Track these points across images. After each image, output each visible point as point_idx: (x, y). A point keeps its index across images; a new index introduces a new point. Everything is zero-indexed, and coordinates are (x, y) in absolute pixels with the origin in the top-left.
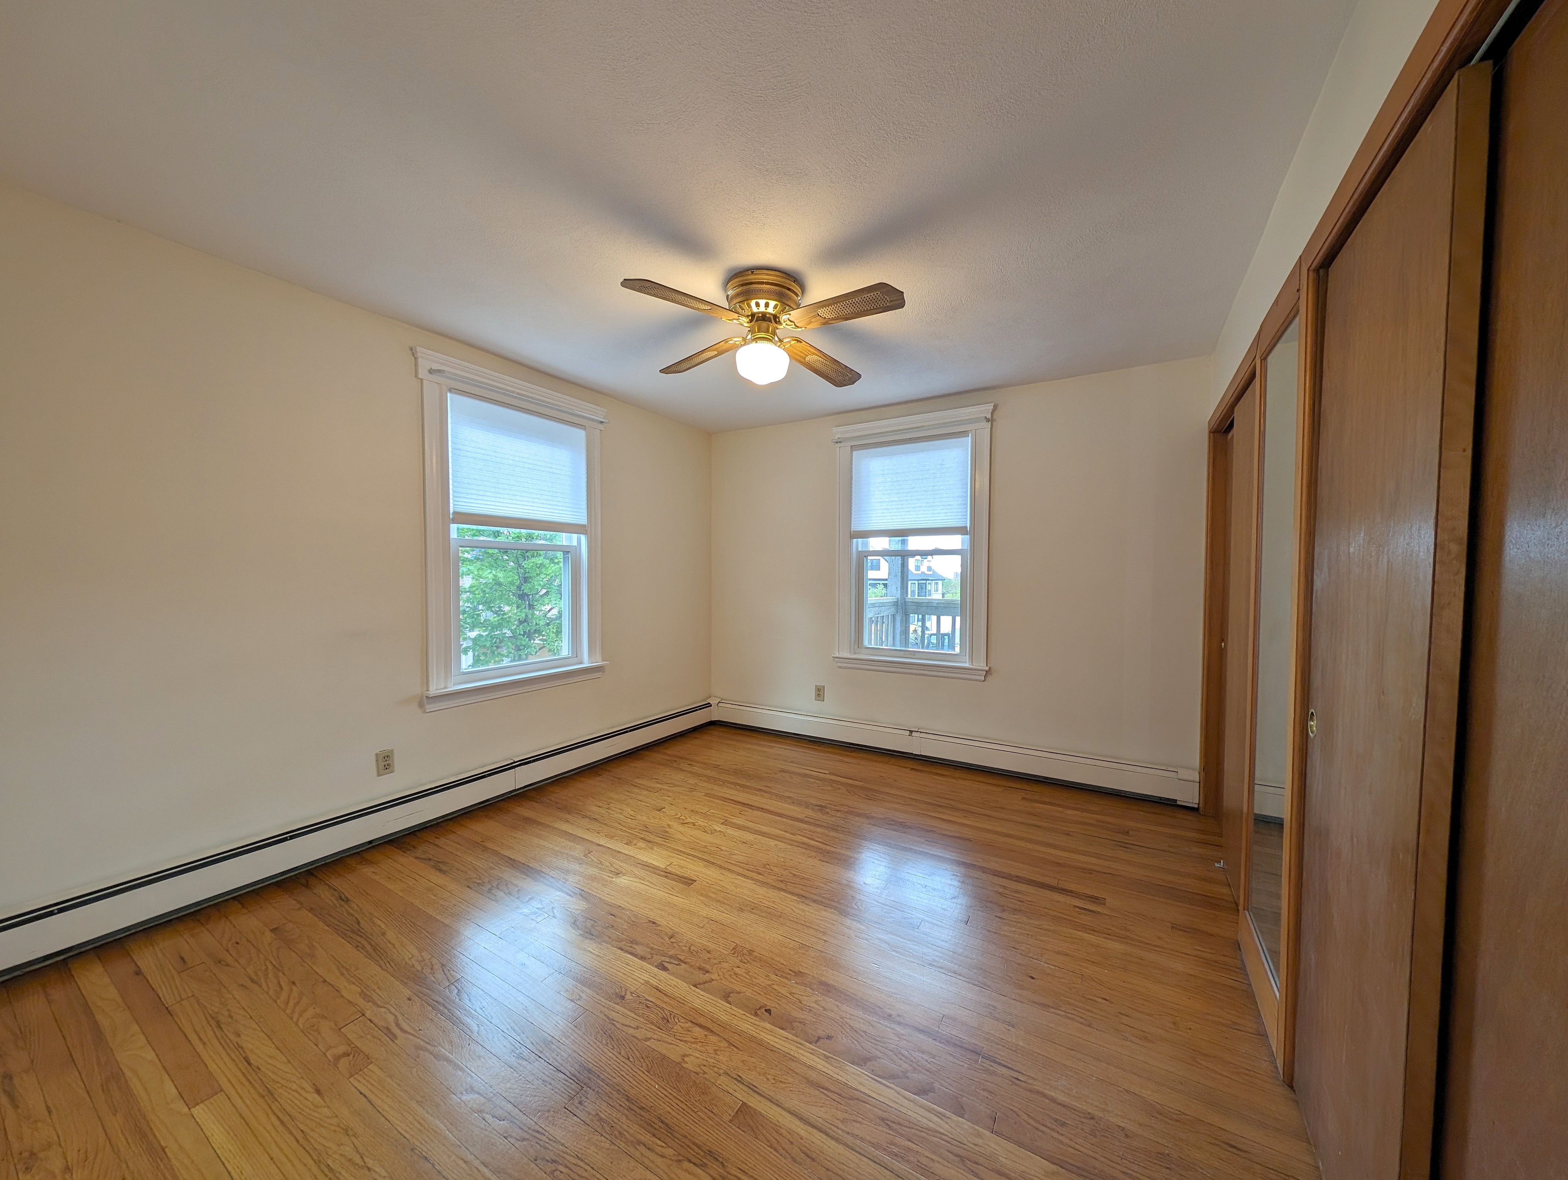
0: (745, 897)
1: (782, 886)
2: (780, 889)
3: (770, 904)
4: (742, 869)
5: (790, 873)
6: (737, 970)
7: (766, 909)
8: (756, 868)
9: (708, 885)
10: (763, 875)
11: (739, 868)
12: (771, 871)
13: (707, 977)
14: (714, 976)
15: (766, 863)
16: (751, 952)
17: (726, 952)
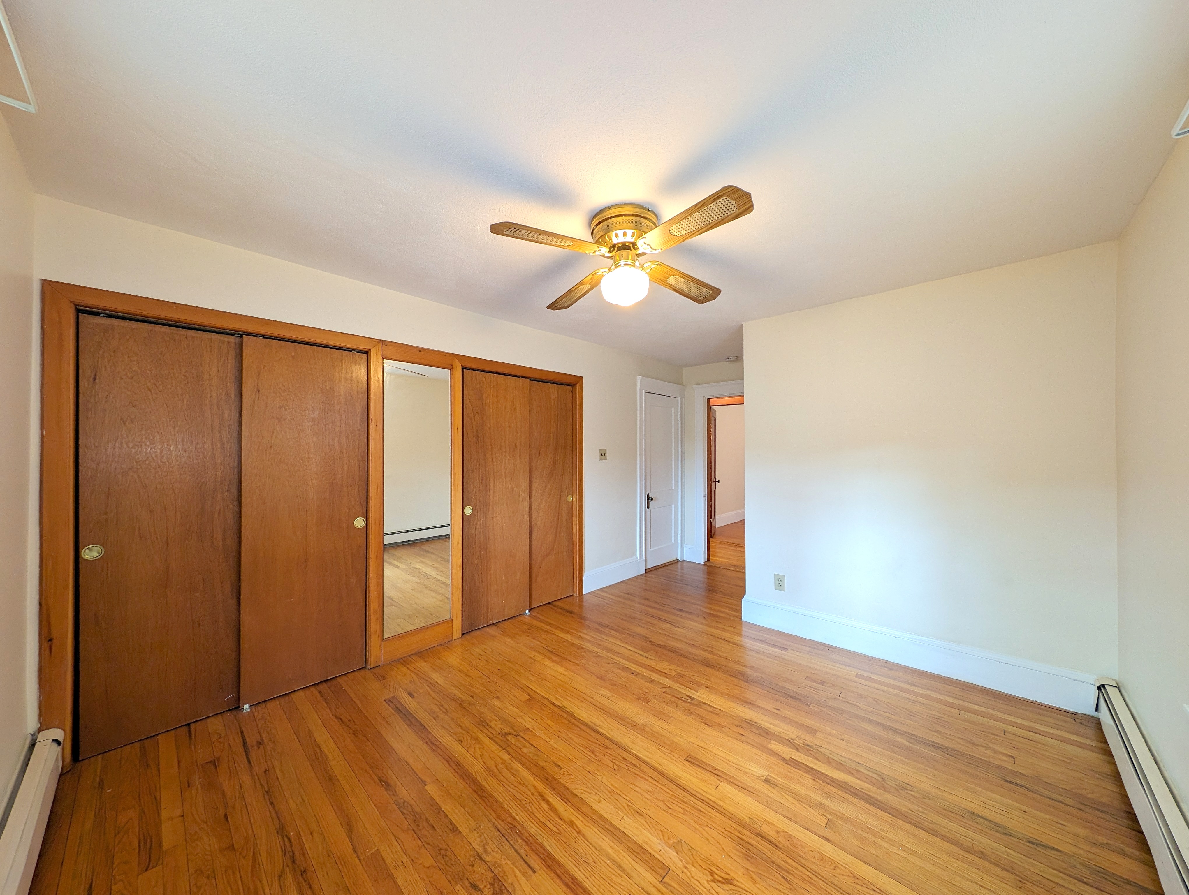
0: (640, 737)
1: (608, 743)
2: (611, 740)
3: (621, 728)
4: (642, 768)
5: (596, 756)
6: (647, 691)
7: (625, 724)
8: (627, 768)
9: (673, 754)
10: (622, 757)
11: (645, 770)
12: (614, 761)
13: (664, 690)
14: (659, 690)
15: (616, 773)
16: (639, 699)
17: (654, 700)
